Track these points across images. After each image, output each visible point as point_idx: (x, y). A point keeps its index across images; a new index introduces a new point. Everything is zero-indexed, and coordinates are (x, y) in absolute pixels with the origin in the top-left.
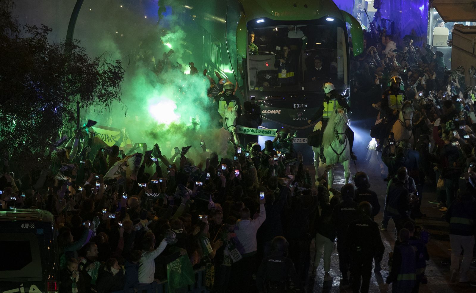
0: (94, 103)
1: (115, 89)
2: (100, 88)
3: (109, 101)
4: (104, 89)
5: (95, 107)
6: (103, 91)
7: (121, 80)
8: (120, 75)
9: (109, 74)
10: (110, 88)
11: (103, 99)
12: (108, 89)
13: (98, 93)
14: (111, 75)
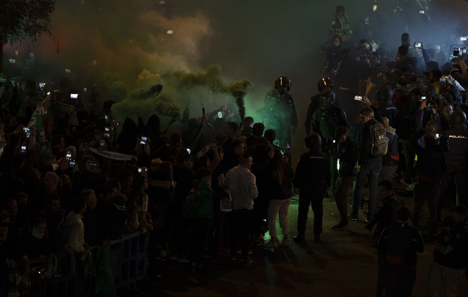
0: (19, 37)
1: (43, 20)
2: (27, 20)
3: (37, 34)
4: (31, 21)
5: (20, 42)
6: (30, 24)
7: (51, 11)
8: (50, 5)
9: (38, 4)
10: (38, 20)
11: (30, 32)
12: (36, 21)
13: (24, 25)
14: (39, 5)
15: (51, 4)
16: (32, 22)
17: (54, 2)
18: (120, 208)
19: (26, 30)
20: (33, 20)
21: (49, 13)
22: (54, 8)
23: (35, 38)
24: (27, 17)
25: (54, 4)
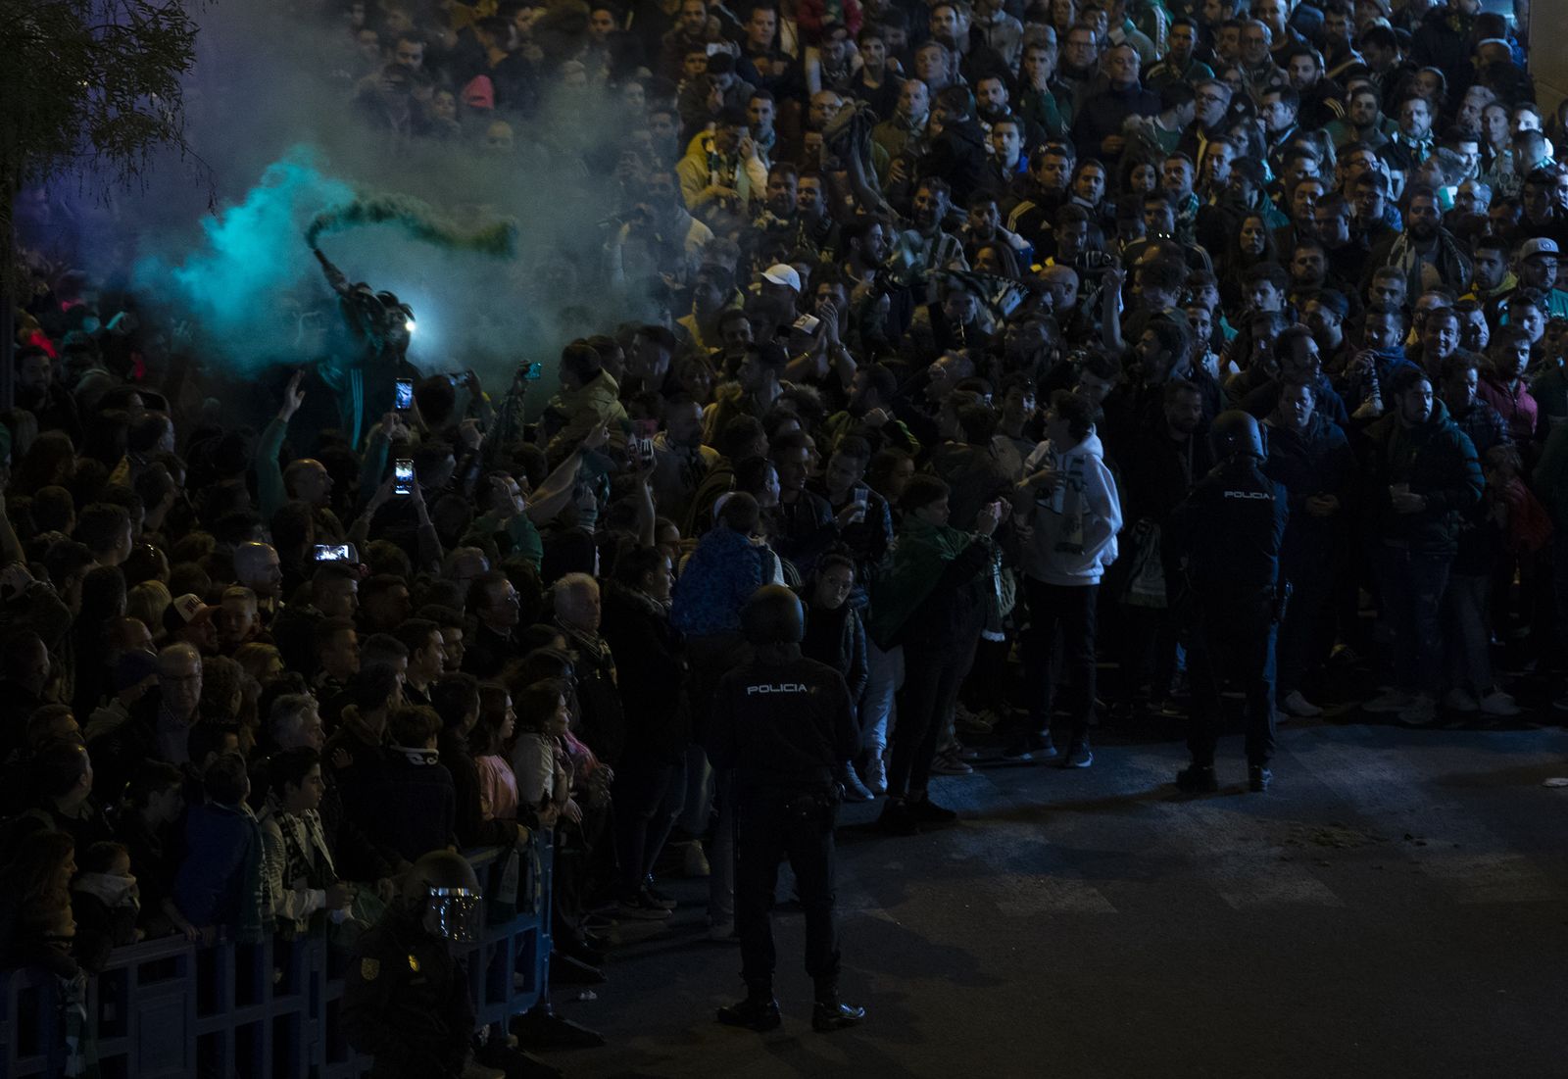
0: (76, 162)
1: (156, 99)
2: (99, 99)
3: (137, 152)
4: (114, 103)
6: (113, 112)
7: (185, 66)
8: (179, 45)
9: (134, 41)
10: (138, 99)
11: (112, 144)
12: (132, 103)
13: (91, 119)
14: (141, 47)
15: (183, 40)
16: (118, 106)
17: (191, 34)
18: (423, 755)
19: (98, 136)
20: (119, 99)
21: (177, 73)
22: (193, 54)
23: (130, 165)
24: (100, 88)
25: (191, 39)
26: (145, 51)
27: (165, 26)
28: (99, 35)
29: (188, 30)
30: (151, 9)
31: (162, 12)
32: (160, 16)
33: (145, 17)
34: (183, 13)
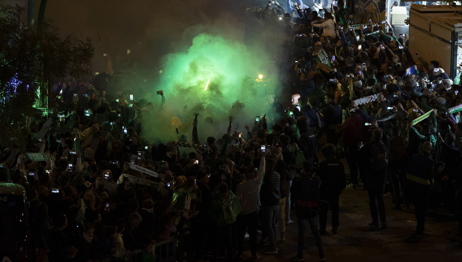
15: (91, 51)
17: (93, 49)
25: (93, 51)
26: (82, 53)
27: (87, 47)
28: (72, 49)
29: (93, 48)
30: (84, 44)
31: (86, 44)
32: (86, 45)
33: (82, 45)
34: (91, 45)
